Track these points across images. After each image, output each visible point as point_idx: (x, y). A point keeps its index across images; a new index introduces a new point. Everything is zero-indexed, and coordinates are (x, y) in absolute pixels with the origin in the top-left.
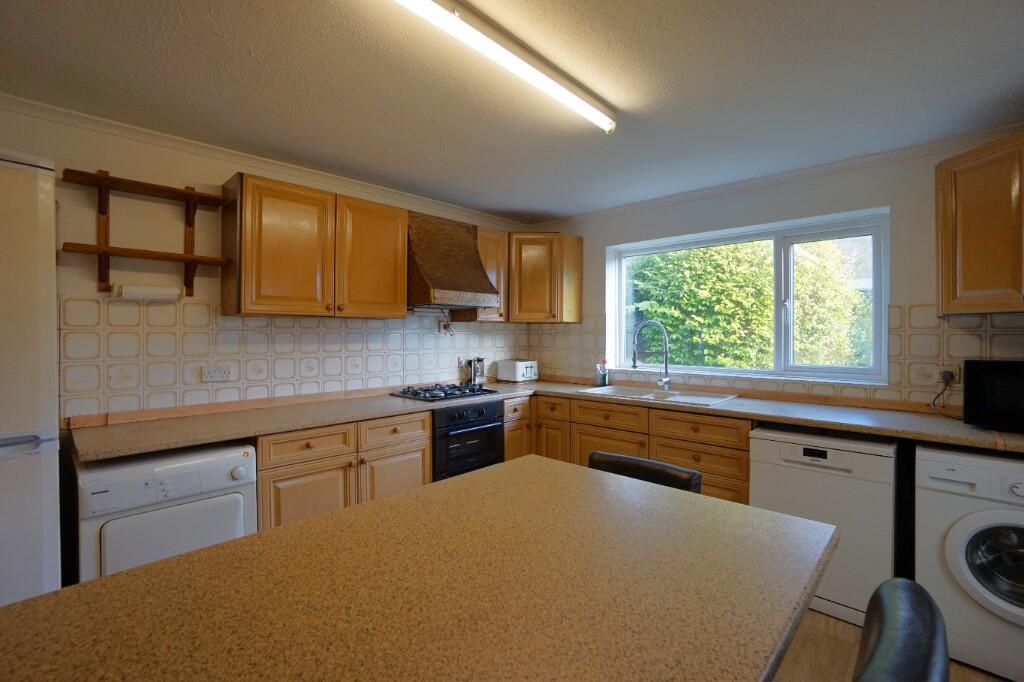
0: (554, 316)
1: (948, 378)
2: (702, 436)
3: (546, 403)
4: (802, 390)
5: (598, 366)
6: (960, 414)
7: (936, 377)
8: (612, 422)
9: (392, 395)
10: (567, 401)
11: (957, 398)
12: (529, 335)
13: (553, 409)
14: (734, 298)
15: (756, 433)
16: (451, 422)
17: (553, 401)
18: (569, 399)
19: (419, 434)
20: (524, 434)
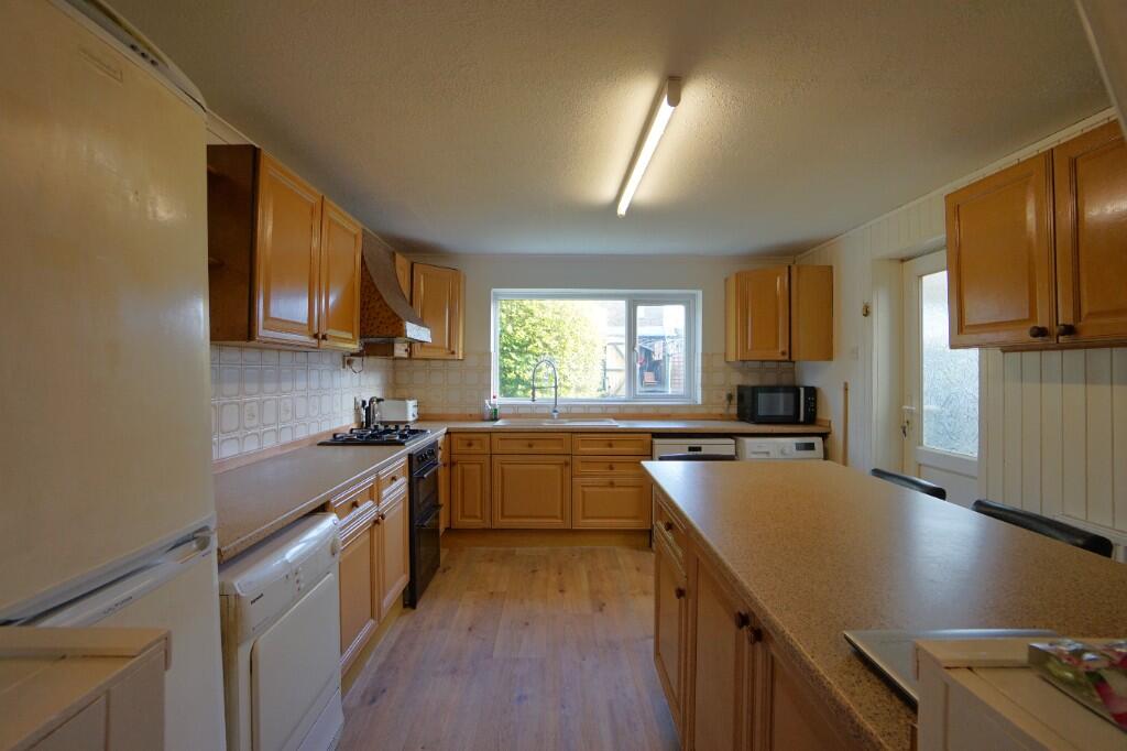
0: (453, 353)
1: (730, 397)
2: (615, 449)
3: (461, 439)
4: (651, 411)
5: (487, 402)
6: (735, 417)
7: (724, 397)
8: (535, 449)
9: (321, 444)
10: (487, 436)
11: (734, 410)
12: (395, 373)
13: (470, 445)
14: (544, 340)
15: (656, 441)
16: (419, 464)
17: (470, 437)
18: (489, 432)
19: (403, 481)
20: (443, 474)
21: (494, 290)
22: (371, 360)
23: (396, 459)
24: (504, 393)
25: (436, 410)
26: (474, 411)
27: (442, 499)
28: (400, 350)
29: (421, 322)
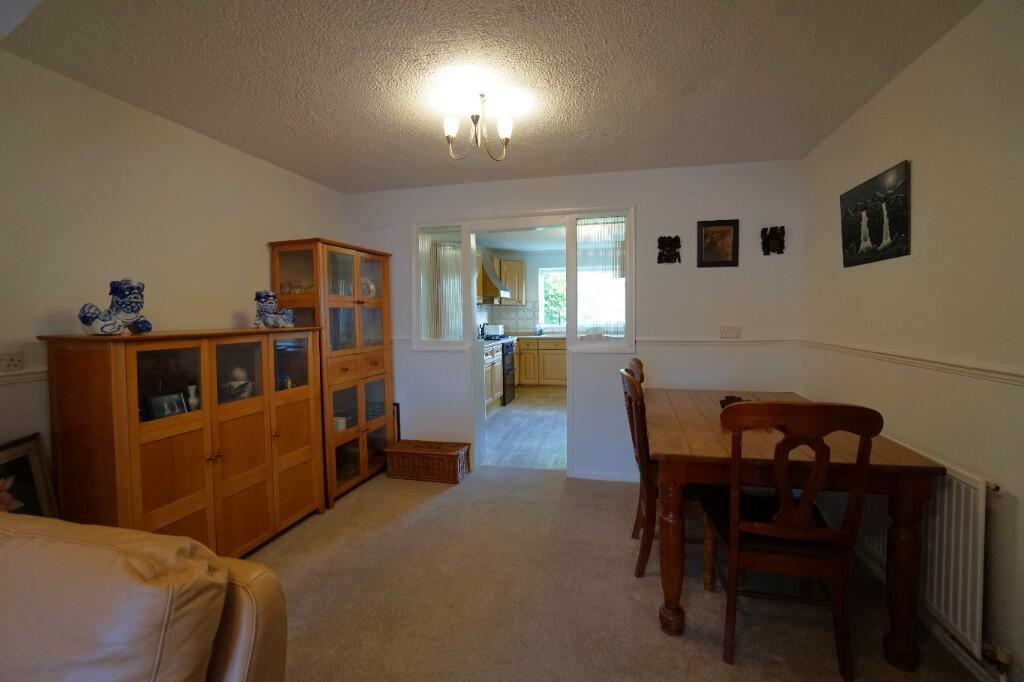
0: (520, 303)
3: (524, 342)
5: (537, 326)
10: (537, 341)
12: (493, 312)
13: (528, 345)
16: (506, 348)
17: (528, 342)
18: (538, 339)
19: (500, 353)
20: (516, 358)
21: (540, 269)
22: (484, 306)
23: (498, 345)
24: (546, 322)
25: (512, 331)
26: (531, 331)
27: (516, 366)
28: (496, 302)
29: (505, 290)
